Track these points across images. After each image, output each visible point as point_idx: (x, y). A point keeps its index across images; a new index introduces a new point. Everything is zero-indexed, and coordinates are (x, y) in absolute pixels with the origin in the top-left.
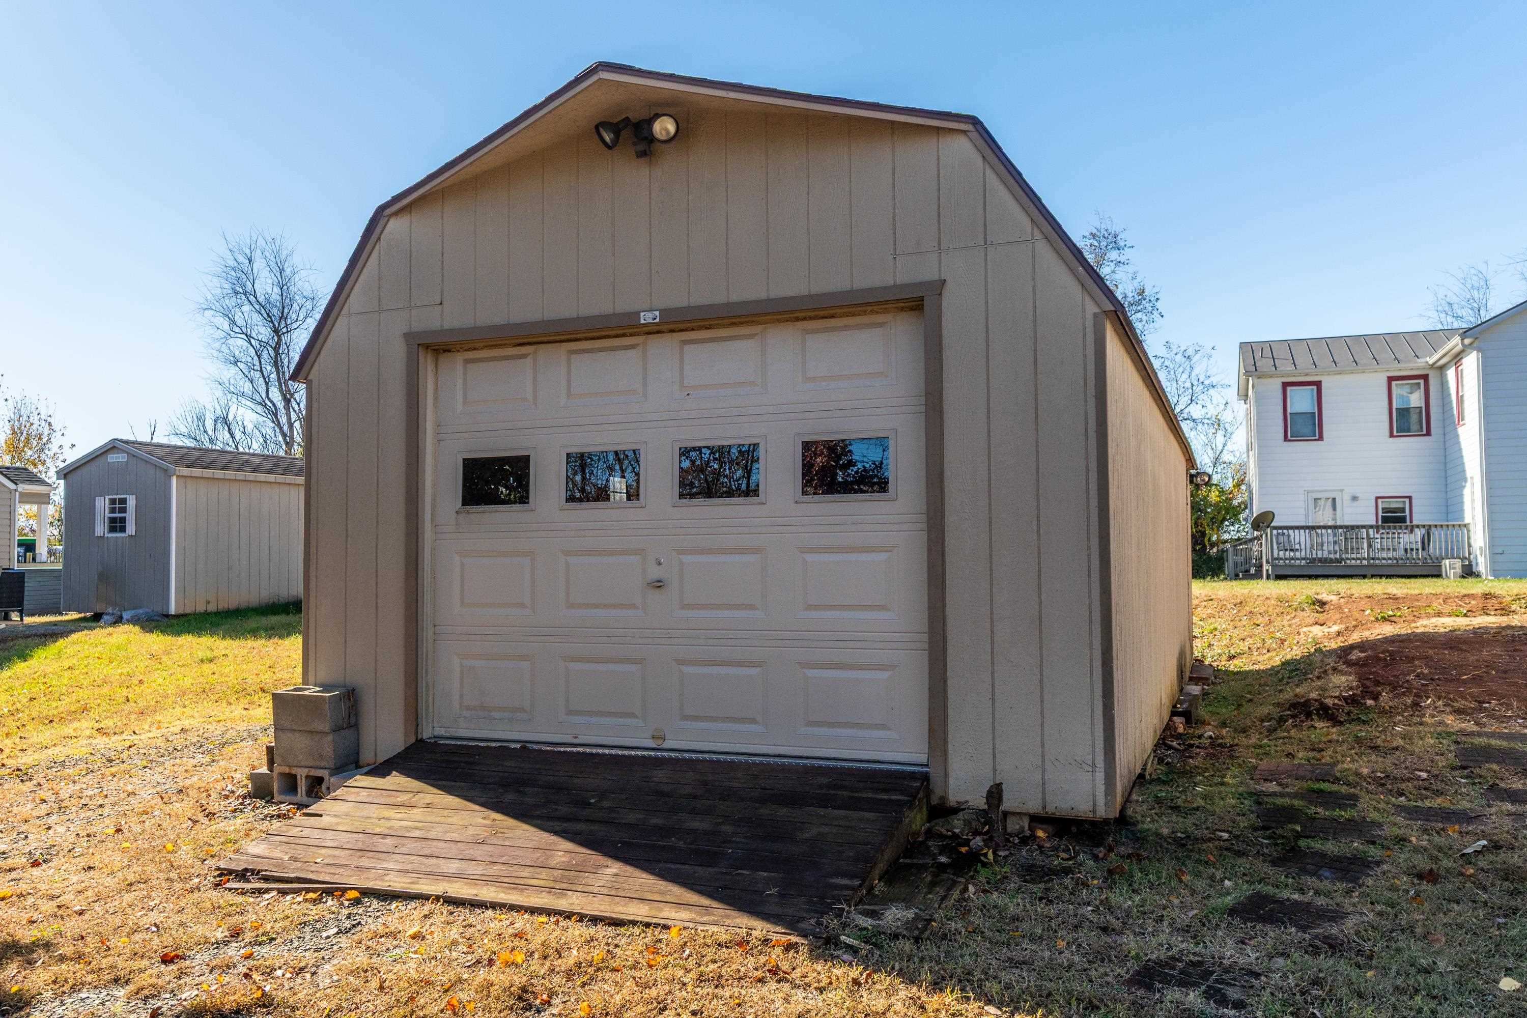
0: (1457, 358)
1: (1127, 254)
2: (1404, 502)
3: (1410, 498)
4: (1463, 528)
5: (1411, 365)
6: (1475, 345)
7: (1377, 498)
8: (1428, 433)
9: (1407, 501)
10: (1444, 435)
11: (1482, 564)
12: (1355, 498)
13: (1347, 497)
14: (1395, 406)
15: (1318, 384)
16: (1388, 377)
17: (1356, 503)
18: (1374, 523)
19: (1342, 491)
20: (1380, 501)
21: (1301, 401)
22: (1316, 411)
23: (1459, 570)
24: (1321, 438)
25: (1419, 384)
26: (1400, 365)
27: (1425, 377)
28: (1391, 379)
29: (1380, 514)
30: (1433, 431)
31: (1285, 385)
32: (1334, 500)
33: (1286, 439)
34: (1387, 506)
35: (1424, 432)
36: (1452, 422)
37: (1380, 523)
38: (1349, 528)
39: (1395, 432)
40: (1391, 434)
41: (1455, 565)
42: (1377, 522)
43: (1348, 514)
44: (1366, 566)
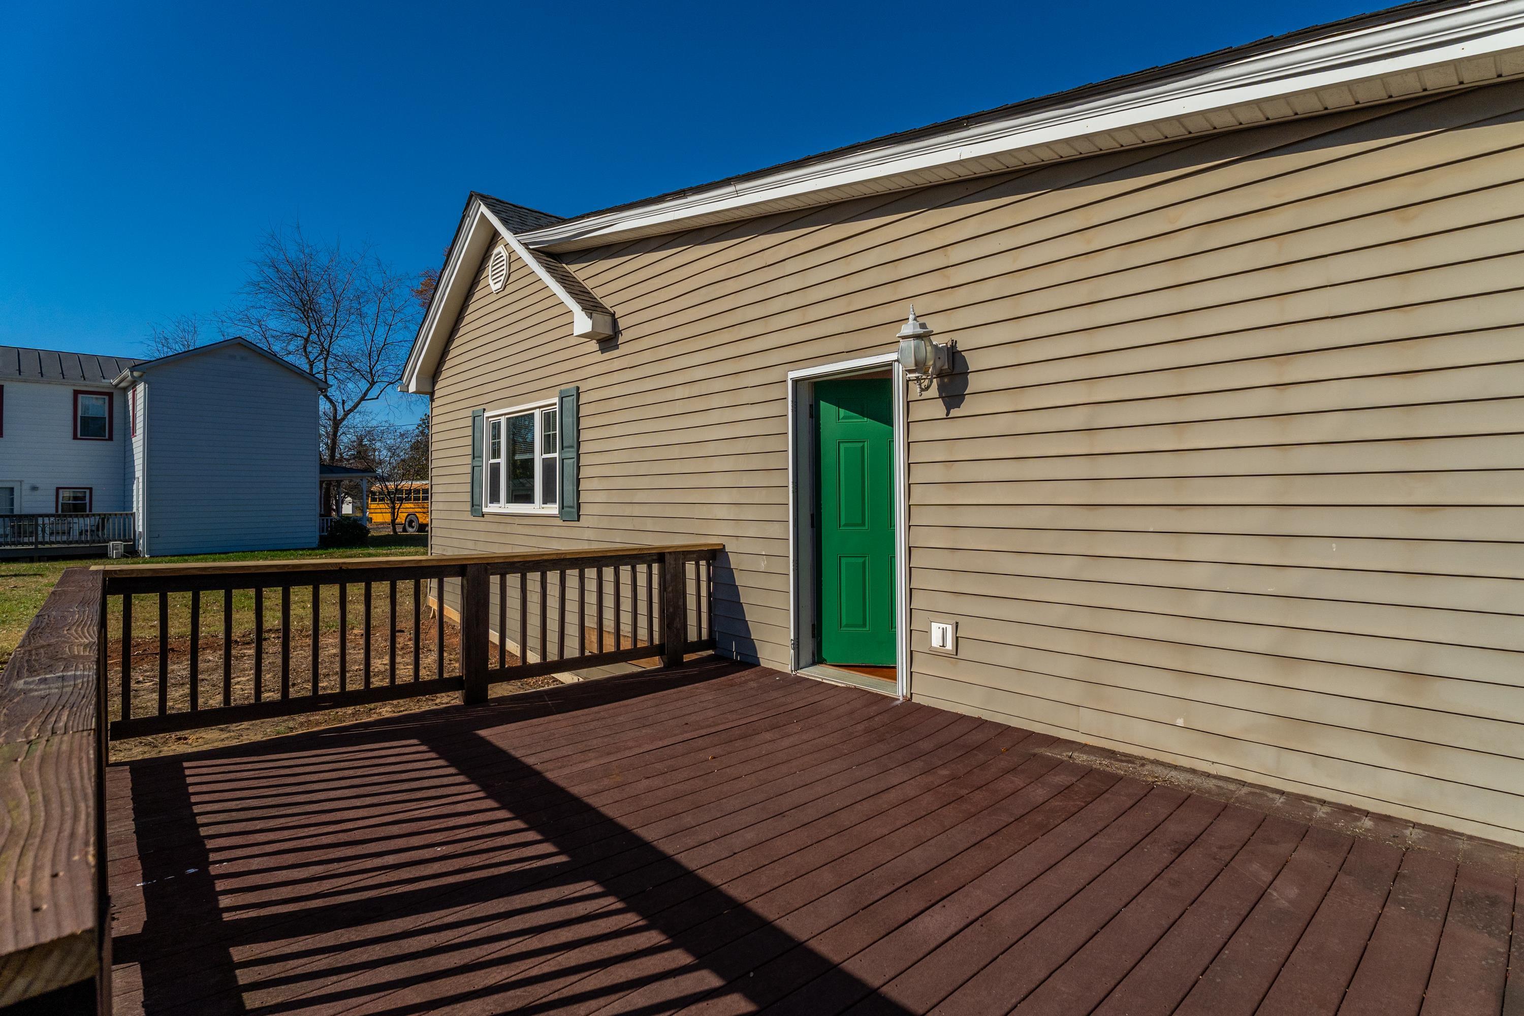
0: (133, 384)
2: (85, 492)
3: (91, 489)
4: (129, 516)
5: (97, 383)
6: (145, 377)
7: (58, 489)
8: (111, 438)
9: (88, 492)
10: (125, 441)
11: (142, 545)
12: (34, 488)
13: (26, 487)
14: (79, 414)
16: (74, 390)
17: (36, 493)
18: (53, 511)
19: (21, 482)
20: (61, 491)
23: (121, 550)
24: (2, 435)
25: (104, 399)
26: (85, 382)
27: (110, 395)
28: (76, 393)
29: (61, 500)
30: (115, 437)
32: (12, 489)
34: (67, 495)
35: (107, 437)
36: (128, 432)
37: (60, 512)
38: (12, 516)
39: (79, 436)
40: (75, 437)
41: (115, 547)
42: (57, 510)
43: (25, 504)
44: (36, 549)
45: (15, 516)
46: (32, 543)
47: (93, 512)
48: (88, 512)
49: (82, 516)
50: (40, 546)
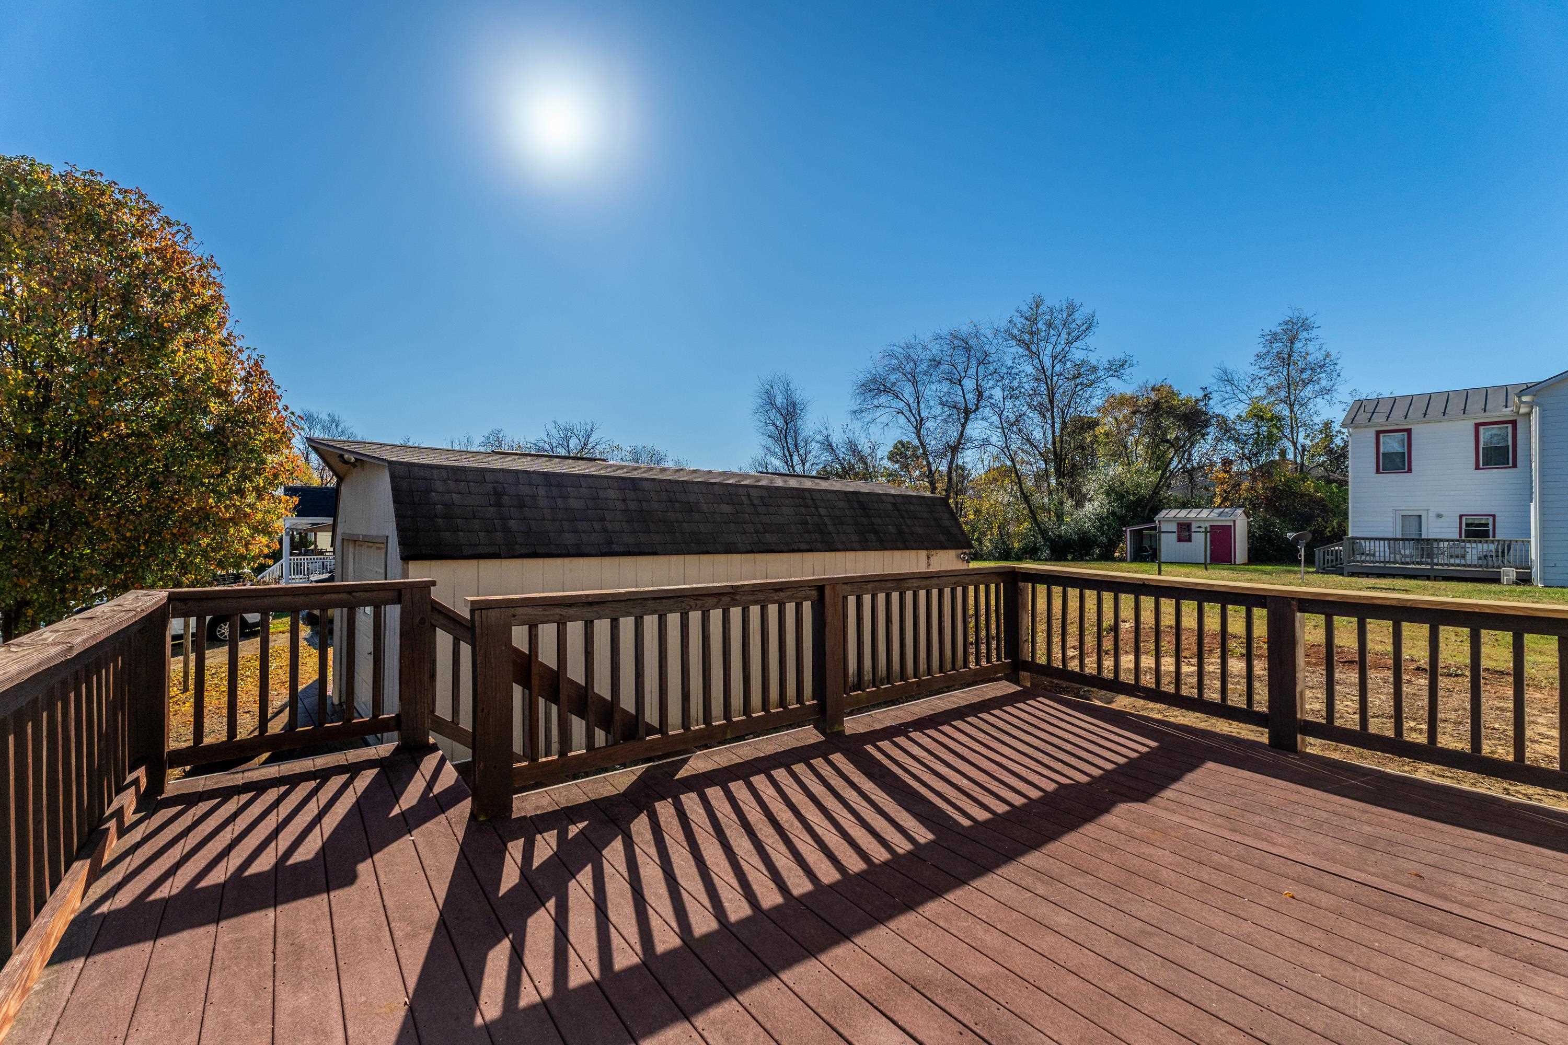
1: (1314, 333)
2: (1488, 519)
3: (1494, 516)
5: (1499, 414)
7: (1461, 516)
8: (1515, 466)
9: (1491, 519)
10: (1531, 467)
12: (1439, 516)
13: (1432, 514)
14: (1481, 445)
15: (1409, 431)
16: (1476, 424)
17: (1441, 519)
18: (1457, 537)
19: (1428, 510)
20: (1464, 518)
21: (1392, 444)
22: (1406, 451)
23: (1515, 578)
24: (1410, 471)
25: (1507, 427)
26: (1488, 414)
27: (1514, 423)
29: (1464, 527)
30: (1519, 464)
31: (1378, 433)
32: (1420, 517)
33: (1378, 471)
34: (1470, 521)
35: (1511, 465)
37: (1463, 537)
38: (1419, 540)
39: (1481, 466)
40: (1477, 467)
41: (1509, 573)
42: (1460, 536)
43: (1431, 530)
44: (1432, 569)
45: (1423, 540)
46: (1428, 564)
47: (1497, 538)
48: (1491, 538)
49: (1487, 542)
50: (1435, 567)
